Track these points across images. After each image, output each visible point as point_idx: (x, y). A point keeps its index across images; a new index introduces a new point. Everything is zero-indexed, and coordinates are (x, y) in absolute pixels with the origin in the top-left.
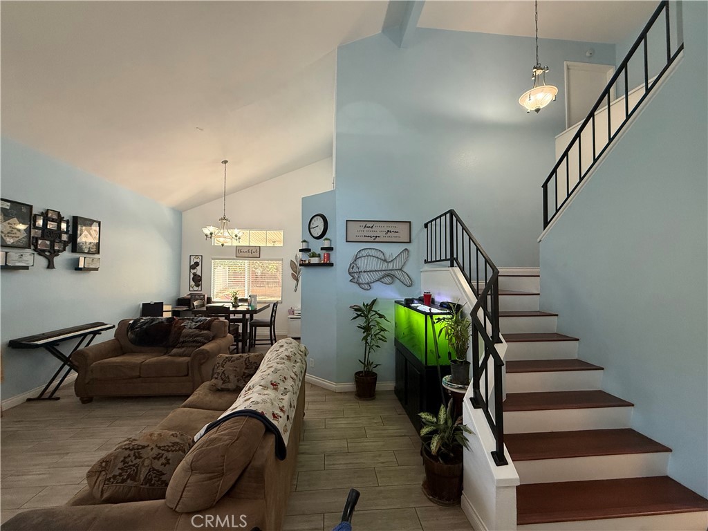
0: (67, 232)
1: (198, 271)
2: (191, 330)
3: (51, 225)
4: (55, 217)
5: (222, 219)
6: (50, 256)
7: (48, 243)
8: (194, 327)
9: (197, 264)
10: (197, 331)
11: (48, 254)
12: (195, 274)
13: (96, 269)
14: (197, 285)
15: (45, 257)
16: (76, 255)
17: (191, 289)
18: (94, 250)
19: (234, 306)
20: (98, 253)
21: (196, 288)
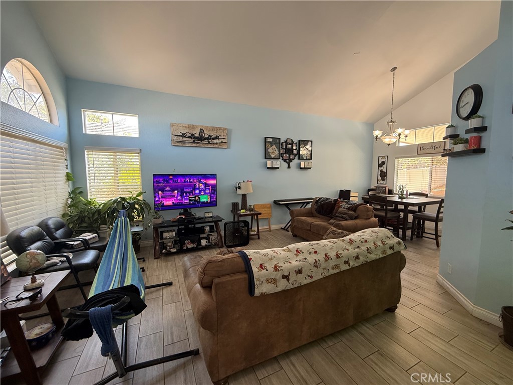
0: (296, 150)
1: (384, 168)
2: (343, 209)
3: (289, 146)
4: (290, 142)
5: (388, 122)
6: (289, 161)
7: (288, 155)
8: (346, 207)
9: (383, 163)
10: (346, 211)
11: (288, 161)
12: (382, 171)
13: (310, 168)
14: (383, 180)
15: (287, 162)
16: (300, 161)
17: (379, 182)
18: (309, 157)
19: (400, 198)
20: (311, 159)
21: (382, 182)
